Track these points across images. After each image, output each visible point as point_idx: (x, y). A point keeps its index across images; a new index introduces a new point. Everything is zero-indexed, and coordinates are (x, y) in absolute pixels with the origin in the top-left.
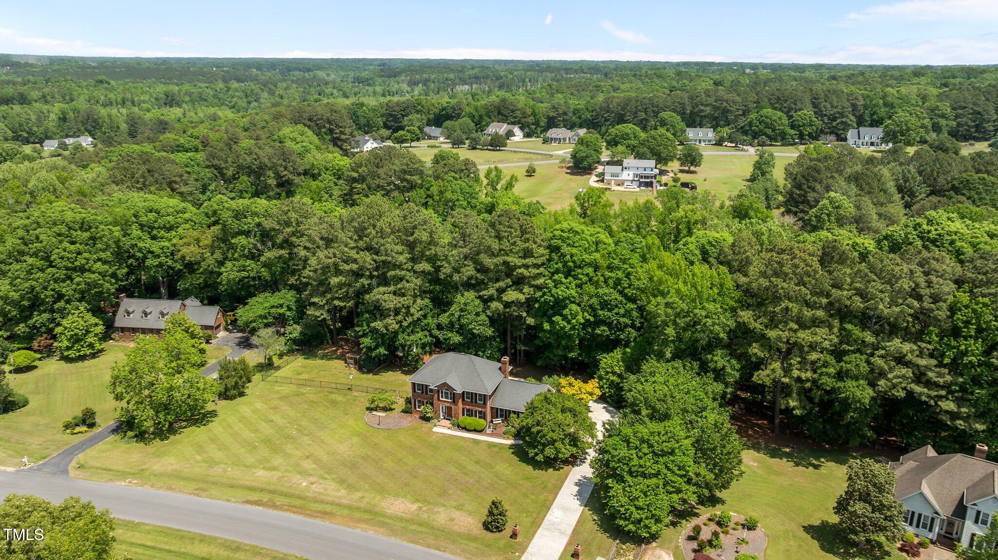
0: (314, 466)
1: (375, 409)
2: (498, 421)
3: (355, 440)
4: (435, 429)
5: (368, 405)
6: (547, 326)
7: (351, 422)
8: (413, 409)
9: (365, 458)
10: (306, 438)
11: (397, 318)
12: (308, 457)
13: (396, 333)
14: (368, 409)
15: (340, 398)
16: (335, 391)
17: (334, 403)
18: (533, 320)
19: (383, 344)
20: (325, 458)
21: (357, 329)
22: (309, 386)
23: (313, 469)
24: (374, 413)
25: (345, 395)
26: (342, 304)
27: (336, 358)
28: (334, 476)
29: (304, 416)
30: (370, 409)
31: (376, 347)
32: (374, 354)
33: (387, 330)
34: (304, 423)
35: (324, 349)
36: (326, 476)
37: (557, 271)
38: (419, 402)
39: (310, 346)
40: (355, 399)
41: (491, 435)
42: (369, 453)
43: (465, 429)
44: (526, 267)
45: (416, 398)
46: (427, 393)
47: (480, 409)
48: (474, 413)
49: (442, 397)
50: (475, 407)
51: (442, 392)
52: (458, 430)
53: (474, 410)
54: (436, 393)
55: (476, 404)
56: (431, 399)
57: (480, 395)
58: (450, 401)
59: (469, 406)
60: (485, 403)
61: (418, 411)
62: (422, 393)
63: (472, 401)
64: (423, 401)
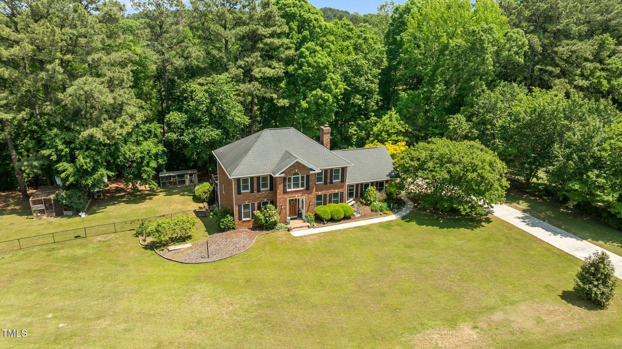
1: (162, 243)
2: (351, 201)
3: (203, 288)
4: (294, 234)
5: (141, 242)
6: (305, 104)
7: (150, 270)
8: (237, 221)
14: (147, 248)
15: (79, 251)
17: (80, 260)
18: (286, 101)
21: (46, 152)
30: (155, 247)
31: (93, 170)
32: (90, 182)
33: (111, 138)
38: (246, 207)
41: (364, 217)
45: (242, 203)
46: (259, 191)
47: (336, 190)
48: (328, 199)
49: (289, 187)
50: (329, 190)
51: (290, 179)
52: (321, 225)
53: (328, 194)
54: (281, 183)
55: (331, 185)
56: (265, 197)
57: (337, 170)
58: (302, 189)
59: (321, 191)
60: (343, 181)
61: (245, 221)
62: (252, 191)
63: (325, 183)
64: (253, 205)
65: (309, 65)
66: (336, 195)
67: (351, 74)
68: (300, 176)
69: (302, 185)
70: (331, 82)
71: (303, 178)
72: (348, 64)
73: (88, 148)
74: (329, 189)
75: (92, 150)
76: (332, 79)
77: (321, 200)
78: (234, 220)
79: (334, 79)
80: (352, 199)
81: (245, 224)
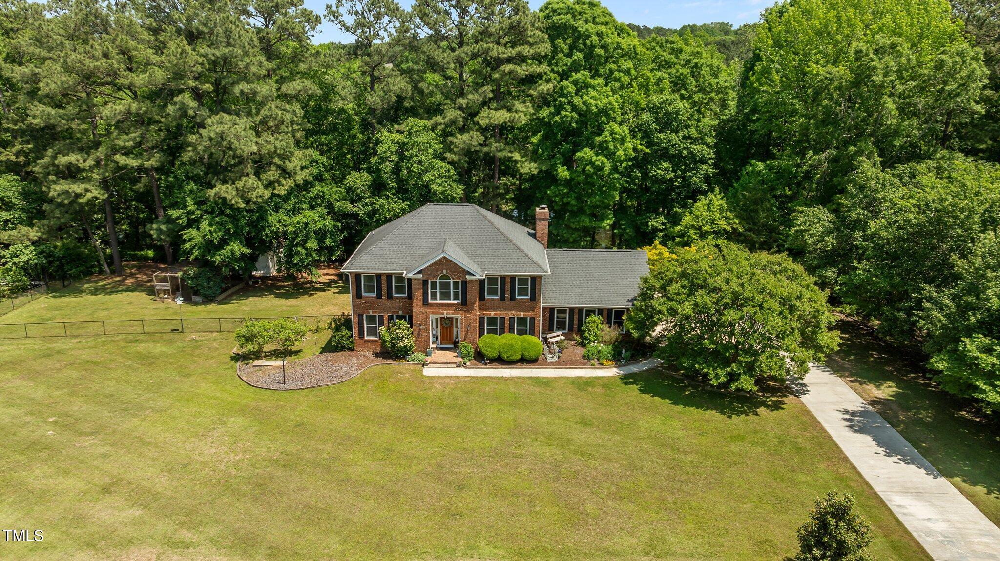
0: (135, 512)
1: (257, 355)
2: (557, 336)
3: (236, 423)
4: (428, 371)
5: (236, 349)
6: (563, 172)
7: (205, 388)
8: (356, 339)
9: (289, 463)
10: (90, 441)
11: (264, 176)
12: (106, 490)
13: (262, 211)
14: (236, 358)
15: (159, 349)
16: (142, 337)
17: (149, 360)
18: (534, 165)
19: (236, 235)
20: (162, 483)
21: (174, 213)
22: (76, 337)
23: (134, 521)
24: (257, 362)
25: (170, 342)
26: (134, 163)
27: (127, 290)
28: (213, 531)
29: (72, 393)
30: (244, 358)
31: (223, 242)
32: (218, 259)
33: (248, 202)
34: (77, 407)
35: (96, 282)
36: (186, 535)
37: (575, 67)
38: (371, 319)
39: (64, 277)
40: (196, 345)
41: (562, 364)
42: (292, 448)
43: (500, 360)
44: (521, 59)
45: (364, 312)
46: (390, 296)
47: (522, 313)
48: (507, 325)
49: (434, 297)
50: (509, 310)
51: (434, 285)
52: (481, 365)
53: (507, 318)
54: (419, 289)
55: (513, 303)
56: (400, 308)
57: (523, 280)
58: (455, 302)
59: (495, 310)
60: (534, 298)
61: (368, 341)
62: (379, 296)
63: (502, 298)
64: (381, 317)
65: (574, 108)
66: (522, 321)
67: (655, 126)
68: (452, 281)
69: (456, 297)
70: (609, 138)
71: (456, 285)
72: (652, 108)
73: (222, 213)
74: (511, 309)
75: (227, 215)
76: (612, 133)
77: (496, 326)
78: (352, 336)
79: (616, 134)
80: (560, 333)
81: (370, 345)
